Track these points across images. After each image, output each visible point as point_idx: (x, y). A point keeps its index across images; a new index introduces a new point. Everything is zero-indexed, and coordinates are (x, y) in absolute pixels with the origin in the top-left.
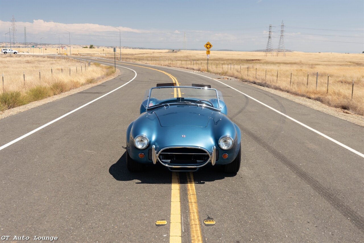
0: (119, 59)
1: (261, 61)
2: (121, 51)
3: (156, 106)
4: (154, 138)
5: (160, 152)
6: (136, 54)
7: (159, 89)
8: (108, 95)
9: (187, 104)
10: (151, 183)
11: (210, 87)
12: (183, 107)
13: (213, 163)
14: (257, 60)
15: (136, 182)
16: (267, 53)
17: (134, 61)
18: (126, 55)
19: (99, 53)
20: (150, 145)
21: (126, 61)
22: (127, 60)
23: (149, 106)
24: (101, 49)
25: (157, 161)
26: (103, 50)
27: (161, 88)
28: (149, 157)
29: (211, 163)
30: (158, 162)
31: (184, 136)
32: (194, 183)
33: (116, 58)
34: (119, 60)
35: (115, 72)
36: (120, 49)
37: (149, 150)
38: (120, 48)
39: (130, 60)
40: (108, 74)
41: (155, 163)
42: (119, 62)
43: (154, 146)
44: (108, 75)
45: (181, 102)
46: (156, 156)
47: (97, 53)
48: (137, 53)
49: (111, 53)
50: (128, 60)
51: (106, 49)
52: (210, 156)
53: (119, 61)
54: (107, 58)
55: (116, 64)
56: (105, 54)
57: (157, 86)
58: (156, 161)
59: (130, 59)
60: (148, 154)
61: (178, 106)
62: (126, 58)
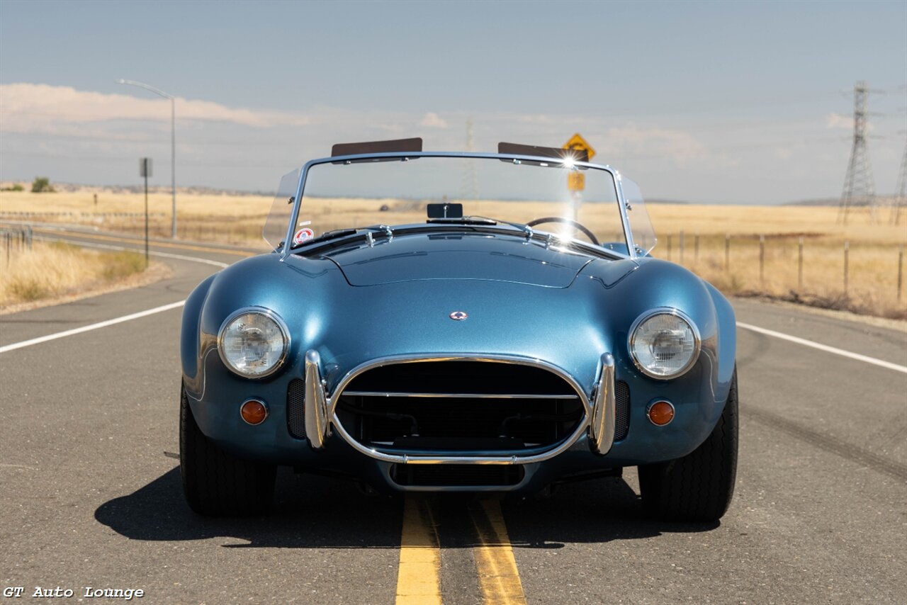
0: (168, 233)
1: (821, 239)
2: (178, 207)
3: (327, 242)
4: (313, 329)
5: (341, 386)
6: (244, 218)
7: (342, 165)
8: (109, 326)
9: (474, 230)
10: (297, 547)
11: (586, 159)
12: (460, 238)
13: (604, 442)
14: (801, 235)
15: (226, 543)
16: (848, 212)
17: (237, 238)
18: (200, 219)
19: (77, 212)
20: (292, 359)
21: (199, 239)
22: (204, 236)
23: (296, 241)
24: (84, 195)
25: (329, 433)
26: (95, 196)
27: (353, 160)
28: (288, 419)
29: (592, 442)
30: (333, 439)
31: (459, 315)
32: (512, 546)
33: (153, 228)
34: (165, 236)
35: (143, 271)
36: (170, 197)
37: (289, 385)
38: (173, 193)
39: (217, 236)
40: (111, 272)
41: (317, 441)
42: (167, 242)
43: (315, 359)
44: (109, 276)
45: (445, 219)
46: (324, 409)
47: (68, 210)
48: (249, 213)
49: (128, 211)
50: (210, 236)
51: (106, 196)
52: (588, 406)
53: (166, 240)
54: (111, 228)
55: (149, 247)
56: (104, 215)
57: (333, 154)
58: (325, 436)
59: (214, 230)
60: (284, 406)
61: (431, 238)
62: (200, 230)
